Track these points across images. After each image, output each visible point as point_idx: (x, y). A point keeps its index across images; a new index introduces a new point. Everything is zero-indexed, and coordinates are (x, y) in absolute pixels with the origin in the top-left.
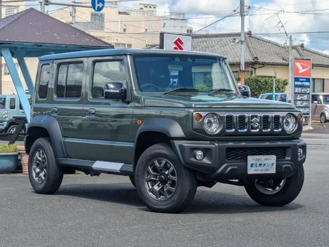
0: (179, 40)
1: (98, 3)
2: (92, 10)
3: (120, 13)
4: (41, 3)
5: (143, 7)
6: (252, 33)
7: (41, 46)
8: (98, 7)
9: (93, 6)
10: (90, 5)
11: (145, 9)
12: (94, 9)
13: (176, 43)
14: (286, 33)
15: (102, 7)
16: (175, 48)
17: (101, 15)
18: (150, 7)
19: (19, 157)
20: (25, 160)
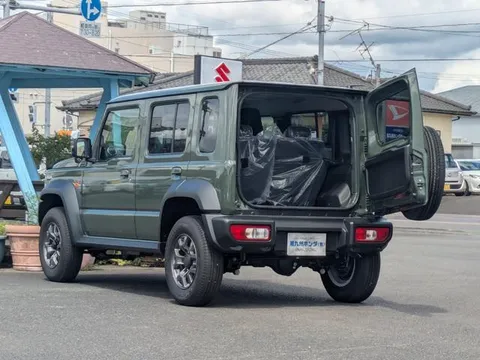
0: (223, 66)
1: (92, 8)
2: (82, 18)
3: (110, 24)
4: (4, 6)
5: (144, 15)
7: (44, 70)
8: (92, 14)
9: (84, 12)
10: (79, 10)
11: (149, 19)
12: (86, 16)
13: (218, 70)
14: (371, 59)
15: (98, 15)
16: (218, 80)
17: (96, 26)
18: (156, 17)
19: (7, 243)
20: (17, 247)
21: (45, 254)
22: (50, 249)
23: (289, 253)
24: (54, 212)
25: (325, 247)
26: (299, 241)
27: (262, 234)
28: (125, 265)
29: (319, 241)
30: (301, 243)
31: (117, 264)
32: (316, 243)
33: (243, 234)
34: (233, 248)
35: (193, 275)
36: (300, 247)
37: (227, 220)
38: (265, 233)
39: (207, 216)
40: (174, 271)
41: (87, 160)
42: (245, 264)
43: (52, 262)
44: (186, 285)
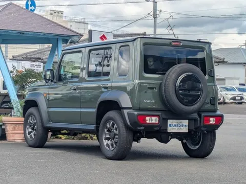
0: (104, 36)
1: (31, 6)
6: (147, 34)
7: (23, 33)
8: (31, 9)
9: (27, 8)
11: (54, 14)
13: (101, 38)
14: (174, 34)
18: (59, 13)
19: (3, 127)
20: (9, 129)
21: (27, 132)
22: (30, 130)
23: (168, 131)
24: (32, 110)
25: (187, 127)
26: (174, 124)
27: (155, 120)
28: (65, 139)
29: (184, 124)
30: (175, 125)
31: (61, 138)
32: (183, 125)
33: (145, 120)
34: (138, 128)
35: (116, 143)
36: (174, 127)
37: (136, 113)
38: (156, 120)
39: (124, 110)
40: (104, 141)
41: (52, 81)
42: (143, 137)
43: (31, 137)
44: (112, 149)
